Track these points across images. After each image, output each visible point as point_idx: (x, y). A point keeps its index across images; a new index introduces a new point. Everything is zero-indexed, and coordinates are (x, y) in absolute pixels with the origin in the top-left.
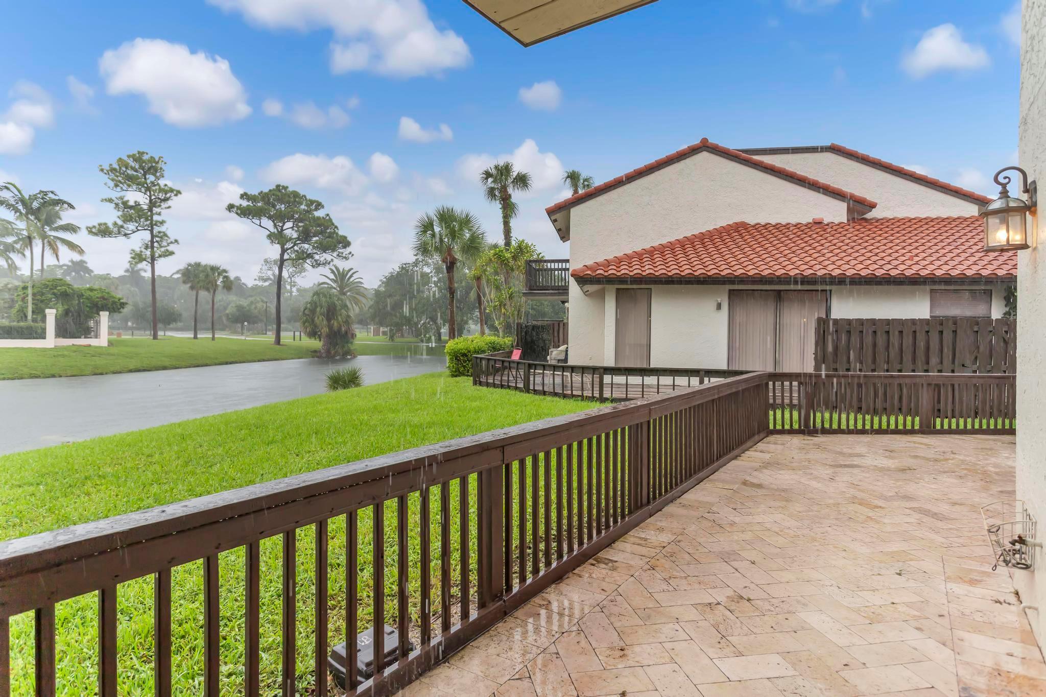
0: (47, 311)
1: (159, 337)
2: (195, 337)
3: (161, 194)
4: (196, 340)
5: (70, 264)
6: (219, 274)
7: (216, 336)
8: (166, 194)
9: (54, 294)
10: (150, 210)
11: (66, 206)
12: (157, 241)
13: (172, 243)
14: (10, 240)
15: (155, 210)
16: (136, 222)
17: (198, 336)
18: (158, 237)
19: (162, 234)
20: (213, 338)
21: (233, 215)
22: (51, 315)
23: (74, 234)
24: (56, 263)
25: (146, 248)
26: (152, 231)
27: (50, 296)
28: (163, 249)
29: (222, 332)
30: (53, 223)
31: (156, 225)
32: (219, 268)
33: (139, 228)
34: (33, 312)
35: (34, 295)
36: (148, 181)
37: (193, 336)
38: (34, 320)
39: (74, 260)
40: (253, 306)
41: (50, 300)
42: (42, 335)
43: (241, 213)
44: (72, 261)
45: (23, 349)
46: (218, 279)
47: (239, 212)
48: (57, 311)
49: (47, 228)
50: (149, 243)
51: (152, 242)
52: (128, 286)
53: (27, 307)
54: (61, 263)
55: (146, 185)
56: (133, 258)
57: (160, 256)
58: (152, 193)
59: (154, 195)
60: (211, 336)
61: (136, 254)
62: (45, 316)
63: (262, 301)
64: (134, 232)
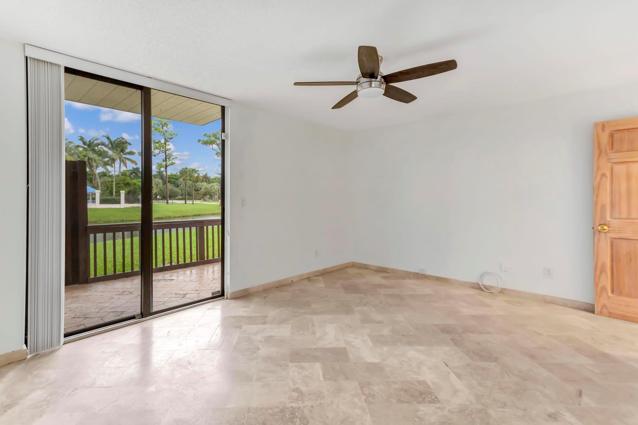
0: (121, 191)
1: (169, 203)
2: (186, 203)
3: (169, 136)
4: (185, 204)
5: (132, 169)
6: (196, 172)
7: (194, 202)
8: (171, 136)
9: (123, 184)
10: (165, 144)
11: (128, 144)
12: (168, 158)
13: (174, 158)
14: (106, 159)
15: (167, 144)
16: (159, 149)
17: (187, 203)
18: (168, 156)
19: (170, 155)
20: (193, 203)
21: (200, 144)
22: (123, 193)
23: (133, 156)
24: (126, 169)
25: (163, 161)
26: (166, 153)
27: (122, 185)
28: (170, 162)
29: (200, 201)
30: (125, 151)
31: (167, 150)
32: (195, 170)
33: (160, 152)
34: (116, 192)
35: (116, 184)
36: (164, 130)
37: (184, 203)
38: (116, 196)
39: (134, 167)
40: (213, 188)
41: (122, 187)
42: (119, 202)
43: (204, 143)
44: (133, 168)
45: (111, 208)
46: (195, 174)
47: (203, 142)
48: (125, 191)
49: (122, 154)
50: (165, 159)
51: (166, 158)
52: (158, 179)
53: (113, 190)
54: (128, 169)
55: (163, 132)
56: (158, 166)
57: (169, 165)
58: (166, 136)
59: (167, 136)
60: (192, 202)
61: (159, 165)
62: (120, 194)
63: (217, 185)
64: (158, 154)
